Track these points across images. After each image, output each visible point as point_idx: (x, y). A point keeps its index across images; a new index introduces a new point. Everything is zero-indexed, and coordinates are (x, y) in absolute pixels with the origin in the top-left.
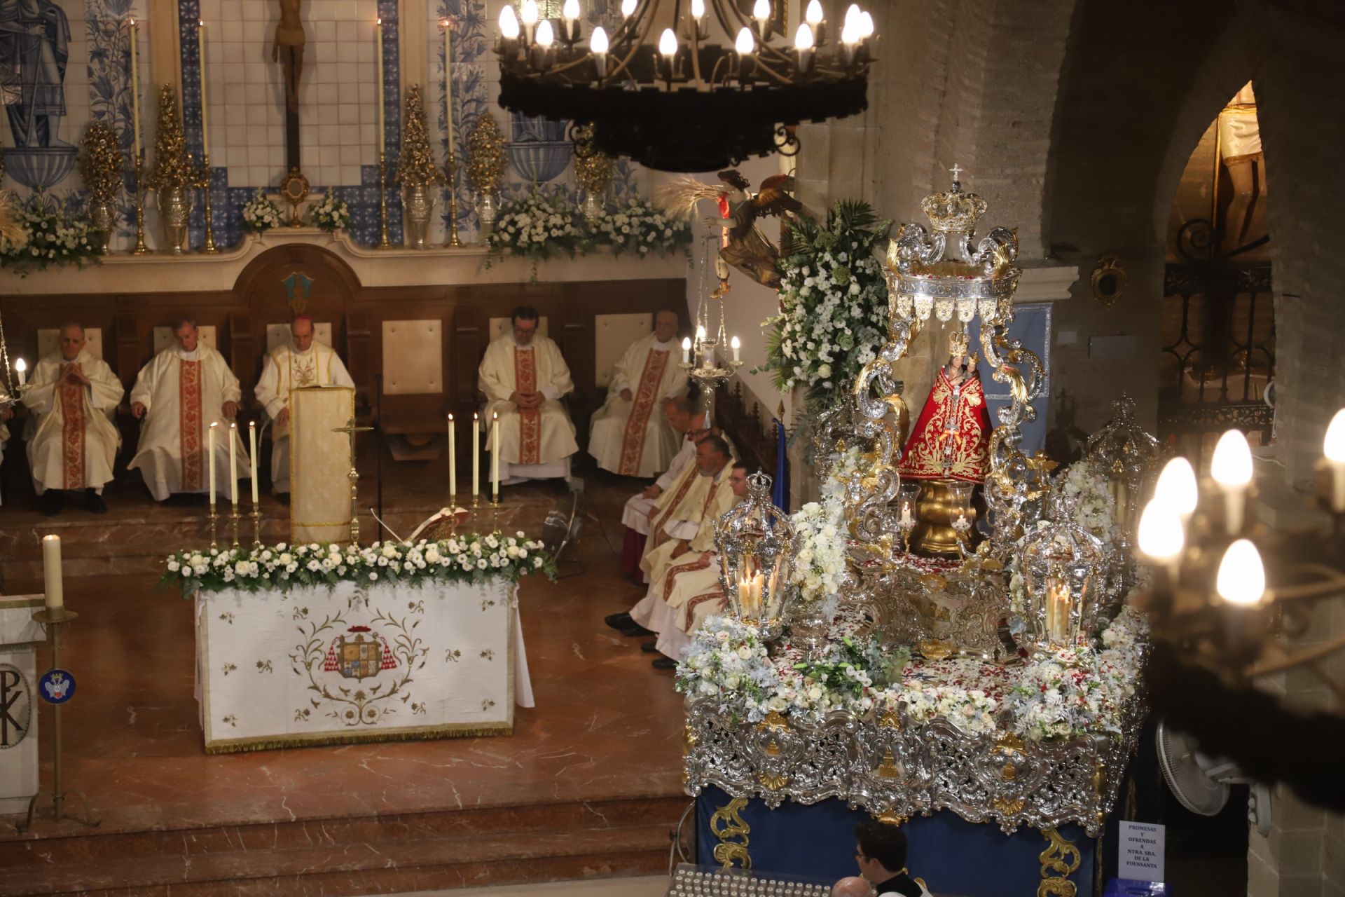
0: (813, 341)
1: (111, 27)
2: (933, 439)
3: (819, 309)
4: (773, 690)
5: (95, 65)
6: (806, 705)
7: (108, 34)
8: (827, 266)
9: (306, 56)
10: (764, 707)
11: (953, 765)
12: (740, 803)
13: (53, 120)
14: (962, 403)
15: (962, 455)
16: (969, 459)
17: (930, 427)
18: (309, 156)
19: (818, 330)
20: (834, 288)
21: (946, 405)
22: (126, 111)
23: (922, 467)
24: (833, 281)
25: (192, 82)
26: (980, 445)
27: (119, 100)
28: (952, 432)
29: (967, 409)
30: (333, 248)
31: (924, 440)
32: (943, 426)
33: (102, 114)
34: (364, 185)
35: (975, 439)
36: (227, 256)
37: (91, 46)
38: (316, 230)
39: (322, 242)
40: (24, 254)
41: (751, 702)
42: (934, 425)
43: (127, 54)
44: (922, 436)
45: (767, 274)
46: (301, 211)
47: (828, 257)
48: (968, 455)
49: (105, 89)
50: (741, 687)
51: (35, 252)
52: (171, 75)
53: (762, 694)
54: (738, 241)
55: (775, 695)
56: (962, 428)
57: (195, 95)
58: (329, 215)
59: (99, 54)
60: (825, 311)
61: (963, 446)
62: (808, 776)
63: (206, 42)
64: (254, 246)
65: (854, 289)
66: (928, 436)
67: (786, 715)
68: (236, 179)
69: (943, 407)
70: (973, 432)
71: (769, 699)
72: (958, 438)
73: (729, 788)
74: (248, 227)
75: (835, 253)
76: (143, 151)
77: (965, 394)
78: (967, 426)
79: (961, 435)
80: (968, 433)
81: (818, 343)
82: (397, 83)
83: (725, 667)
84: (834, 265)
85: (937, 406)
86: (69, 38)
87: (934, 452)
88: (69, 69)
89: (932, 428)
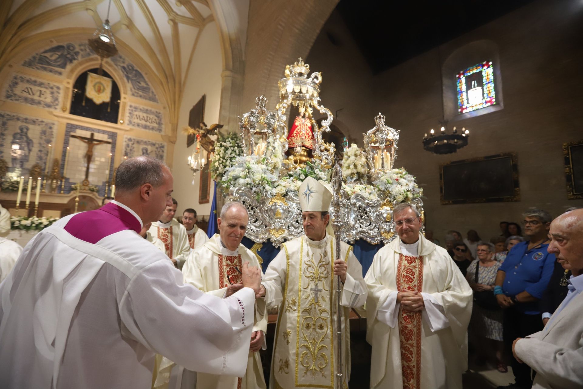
0: (225, 160)
1: (45, 146)
2: (297, 135)
3: (227, 152)
4: (278, 183)
5: (39, 153)
6: (296, 189)
7: (44, 147)
8: (229, 141)
9: (92, 159)
10: (275, 191)
11: (363, 217)
12: (258, 246)
13: (25, 163)
14: (305, 125)
15: (307, 140)
16: (309, 142)
17: (295, 132)
18: (90, 179)
19: (227, 156)
20: (231, 147)
21: (300, 125)
22: (45, 163)
23: (294, 144)
24: (231, 145)
25: (64, 160)
26: (312, 138)
27: (44, 161)
28: (304, 132)
29: (307, 127)
30: (93, 197)
31: (293, 136)
32: (300, 131)
33: (38, 163)
34: (103, 185)
35: (310, 136)
36: (66, 195)
37: (39, 149)
38: (89, 191)
39: (91, 195)
40: (8, 188)
41: (267, 187)
42: (297, 131)
43: (48, 152)
44: (293, 135)
45: (211, 147)
46: (87, 188)
47: (230, 139)
48: (309, 140)
49: (40, 158)
50: (263, 179)
51: (11, 188)
52: (59, 157)
53: (272, 184)
54: (204, 139)
55: (278, 185)
56: (306, 132)
57: (64, 163)
58: (93, 189)
59: (40, 151)
60: (229, 152)
61: (307, 138)
62: (295, 228)
63: (69, 153)
64: (73, 194)
65: (236, 148)
66: (295, 135)
67: (285, 195)
68: (71, 181)
69: (299, 126)
70: (310, 134)
71: (275, 188)
72: (305, 135)
73: (253, 238)
74: (72, 189)
75: (232, 139)
76: (48, 172)
77: (306, 123)
78: (308, 132)
79: (306, 134)
80: (308, 134)
81: (227, 160)
82: (113, 167)
83: (253, 170)
84: (231, 141)
85: (296, 126)
86: (33, 146)
87: (298, 139)
88: (32, 153)
89: (296, 132)
